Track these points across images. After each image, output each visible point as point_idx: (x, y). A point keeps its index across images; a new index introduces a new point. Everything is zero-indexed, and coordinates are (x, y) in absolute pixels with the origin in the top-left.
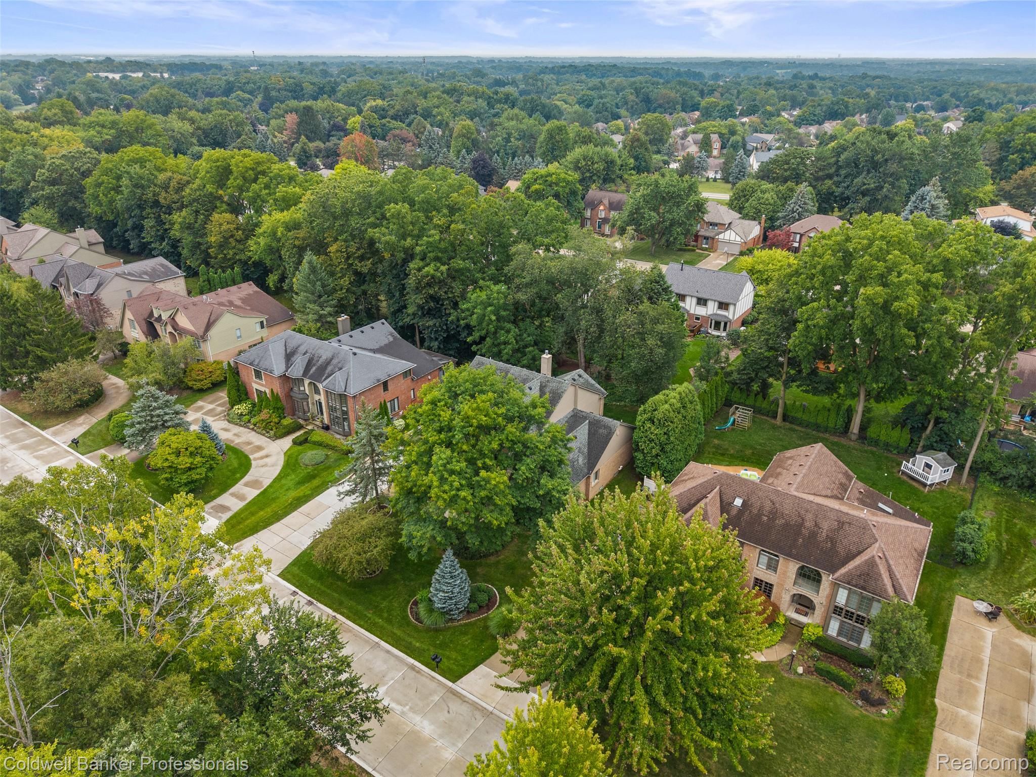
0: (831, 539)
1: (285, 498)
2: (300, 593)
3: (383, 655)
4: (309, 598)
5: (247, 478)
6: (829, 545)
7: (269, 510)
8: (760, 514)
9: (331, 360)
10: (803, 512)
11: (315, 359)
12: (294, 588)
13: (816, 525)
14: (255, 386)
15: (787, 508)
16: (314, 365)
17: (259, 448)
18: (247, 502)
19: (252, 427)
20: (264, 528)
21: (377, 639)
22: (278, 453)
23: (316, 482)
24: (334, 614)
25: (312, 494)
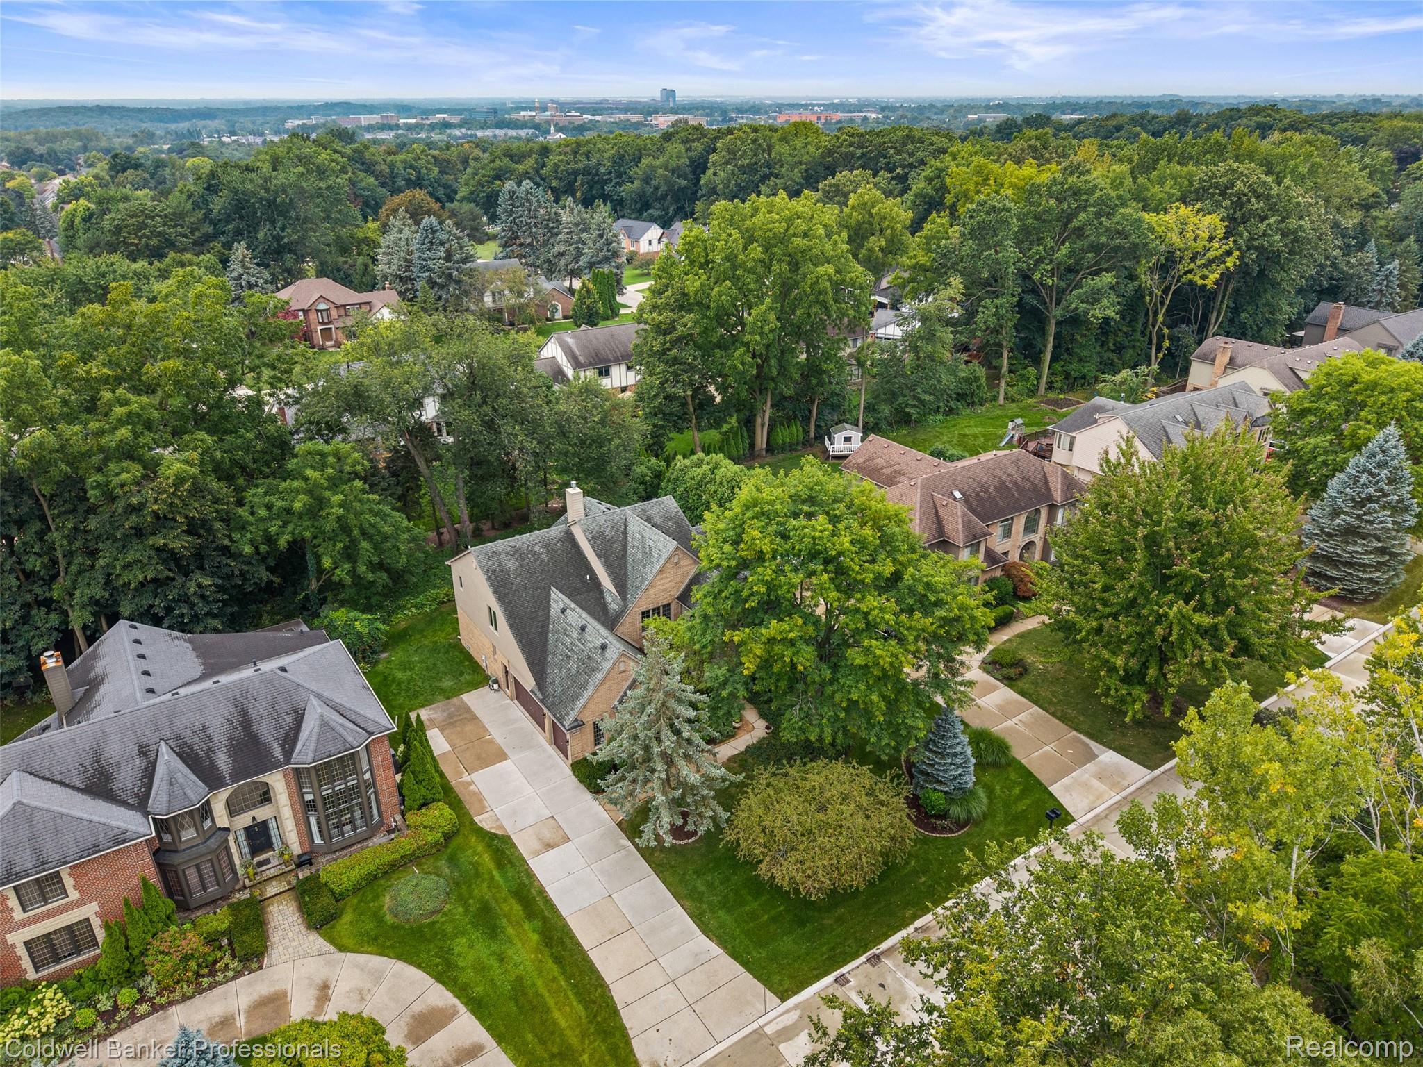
0: (1025, 478)
1: (528, 967)
2: (844, 970)
4: (863, 958)
6: (1028, 483)
7: (550, 1001)
9: (244, 713)
10: (993, 472)
11: (196, 741)
12: (829, 979)
13: (1008, 475)
15: (983, 477)
17: (273, 1000)
18: (492, 1044)
19: (143, 1009)
22: (328, 964)
23: (509, 908)
25: (545, 920)
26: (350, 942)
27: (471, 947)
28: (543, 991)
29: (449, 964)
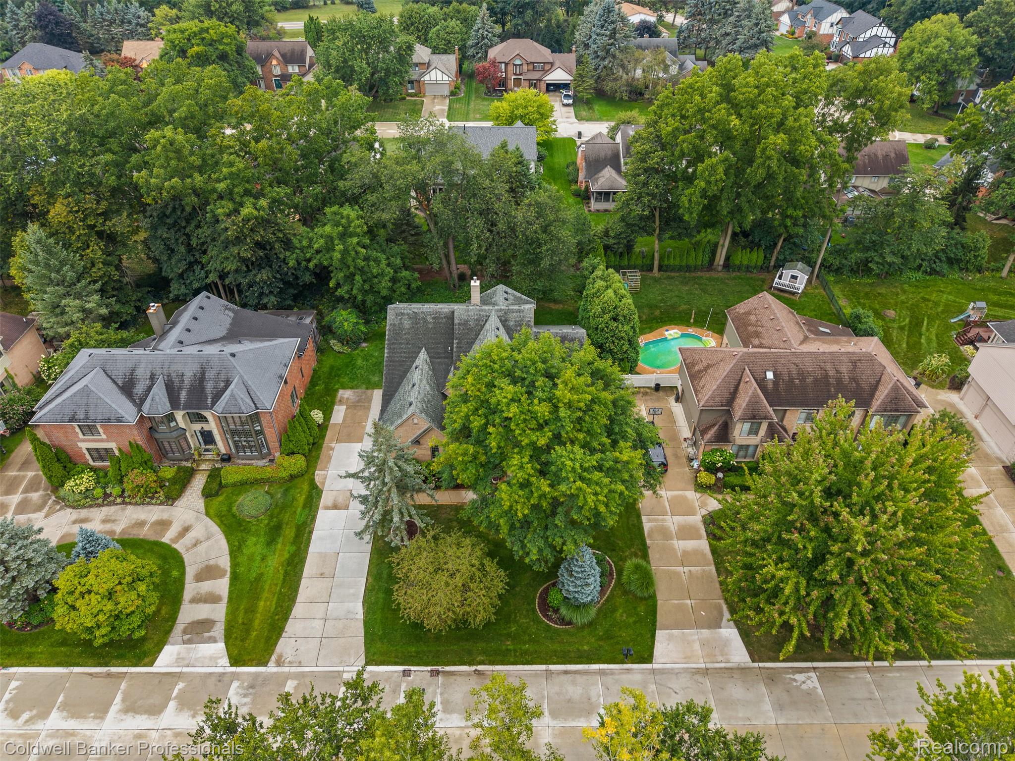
0: (853, 379)
1: (271, 570)
2: (412, 668)
3: (564, 678)
4: (429, 668)
5: (190, 572)
6: (854, 385)
7: (265, 594)
8: (791, 380)
9: (203, 373)
10: (823, 365)
11: (176, 381)
12: (401, 668)
13: (837, 372)
14: (84, 446)
15: (809, 366)
16: (180, 389)
17: (164, 524)
18: (225, 600)
19: (119, 500)
20: (286, 619)
21: (543, 667)
22: (197, 518)
23: (289, 533)
24: (473, 668)
25: (299, 548)
26: (212, 512)
27: (255, 545)
28: (267, 587)
29: (240, 548)
